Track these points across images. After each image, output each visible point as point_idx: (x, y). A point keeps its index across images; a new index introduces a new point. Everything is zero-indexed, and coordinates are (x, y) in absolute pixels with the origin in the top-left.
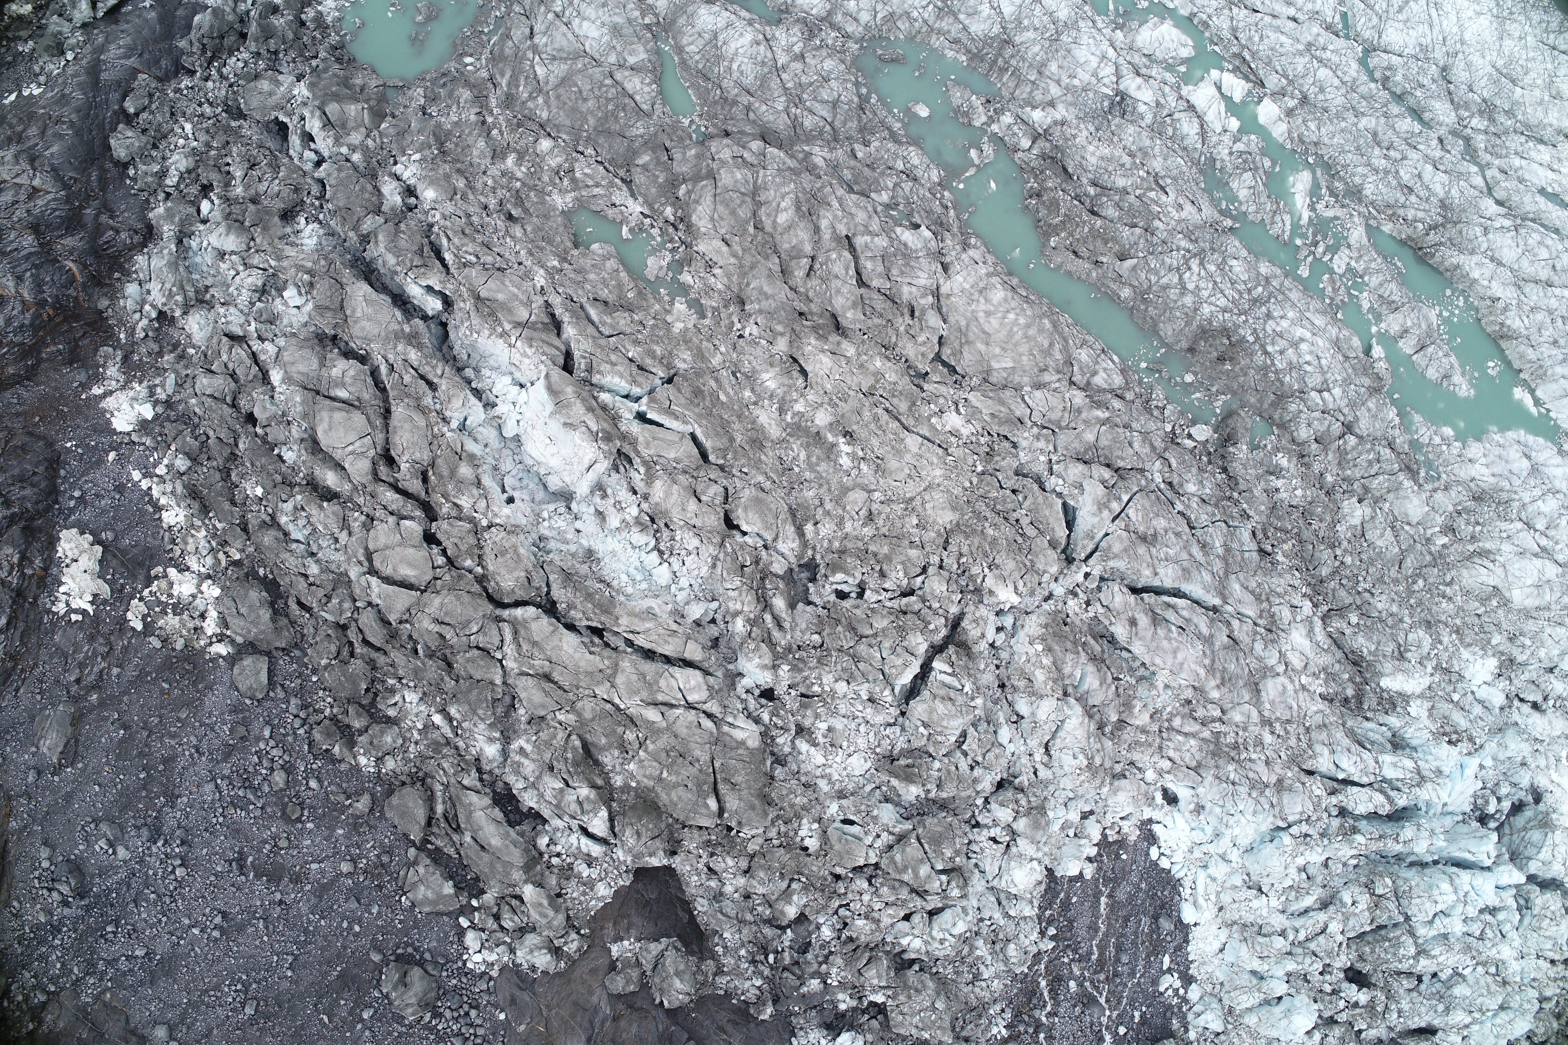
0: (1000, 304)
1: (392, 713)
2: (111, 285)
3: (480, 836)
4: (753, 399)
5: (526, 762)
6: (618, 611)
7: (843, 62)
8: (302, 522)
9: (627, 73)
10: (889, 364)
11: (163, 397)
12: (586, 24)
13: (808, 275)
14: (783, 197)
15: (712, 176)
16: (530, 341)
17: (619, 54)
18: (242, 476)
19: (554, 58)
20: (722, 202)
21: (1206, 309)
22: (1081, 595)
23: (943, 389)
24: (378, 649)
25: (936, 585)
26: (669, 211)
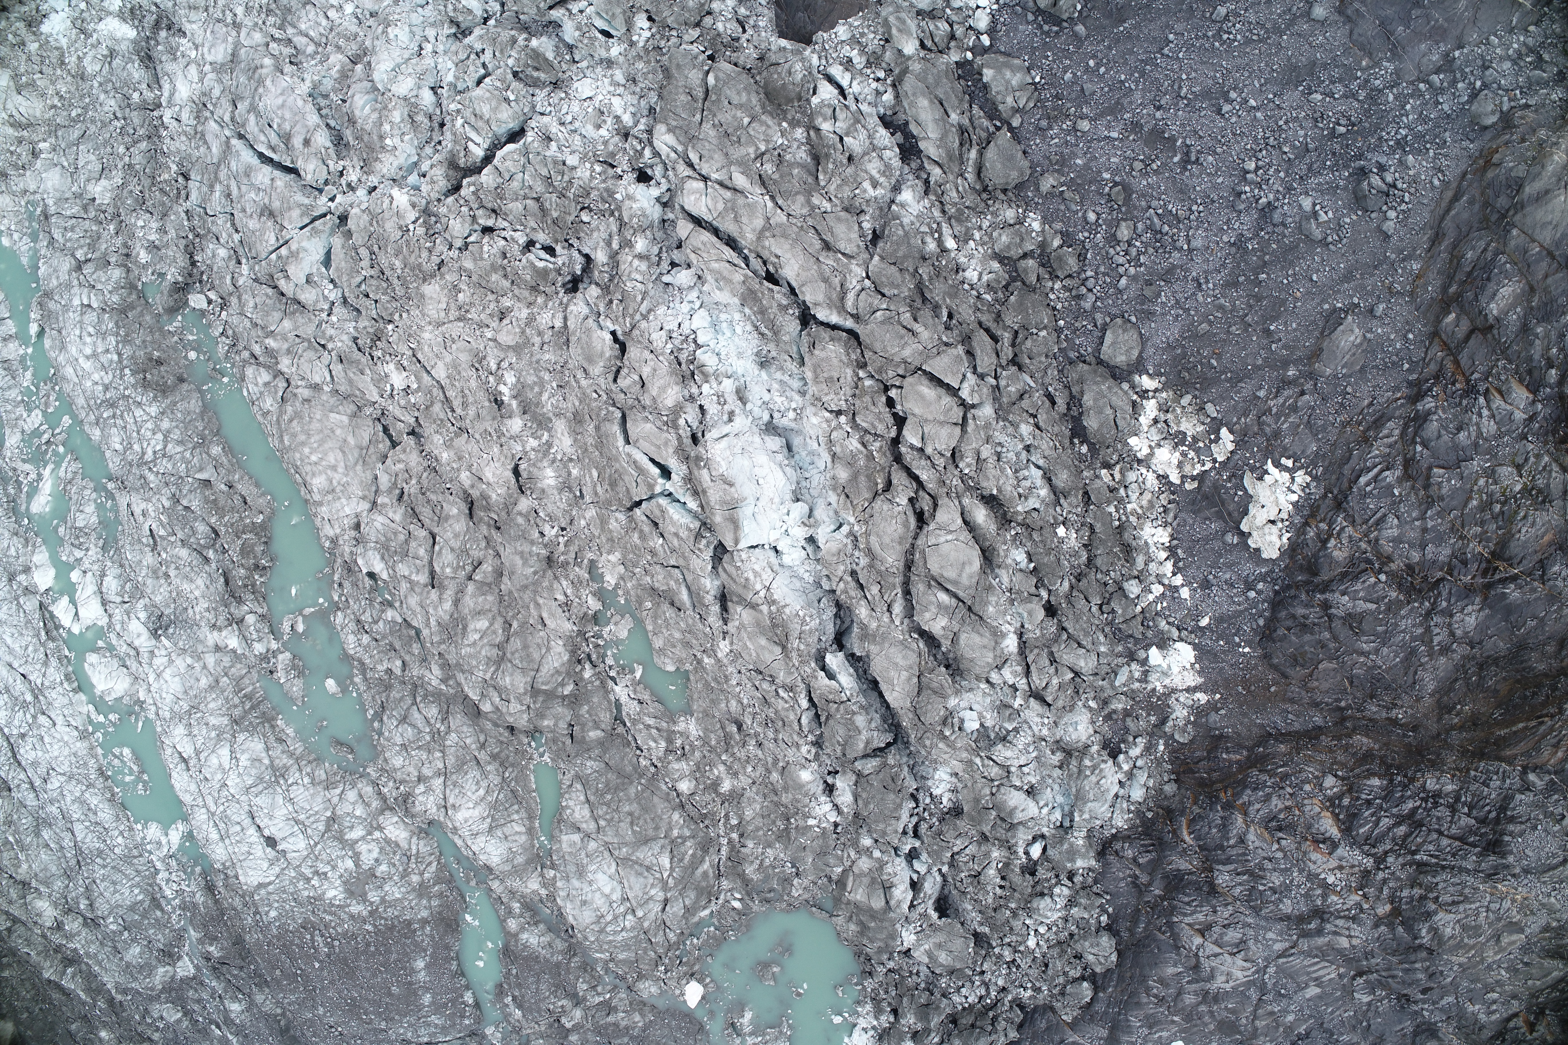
0: (320, 473)
1: (996, 265)
2: (1159, 807)
3: (938, 113)
4: (571, 465)
5: (874, 173)
6: (742, 289)
7: (386, 760)
8: (1027, 484)
9: (584, 826)
10: (436, 452)
11: (1134, 666)
12: (607, 890)
13: (480, 564)
14: (474, 643)
15: (534, 691)
16: (746, 585)
17: (585, 848)
18: (1076, 554)
19: (648, 869)
20: (532, 661)
21: (153, 410)
22: (344, 183)
23: (398, 412)
24: (987, 330)
25: (458, 227)
26: (588, 673)
